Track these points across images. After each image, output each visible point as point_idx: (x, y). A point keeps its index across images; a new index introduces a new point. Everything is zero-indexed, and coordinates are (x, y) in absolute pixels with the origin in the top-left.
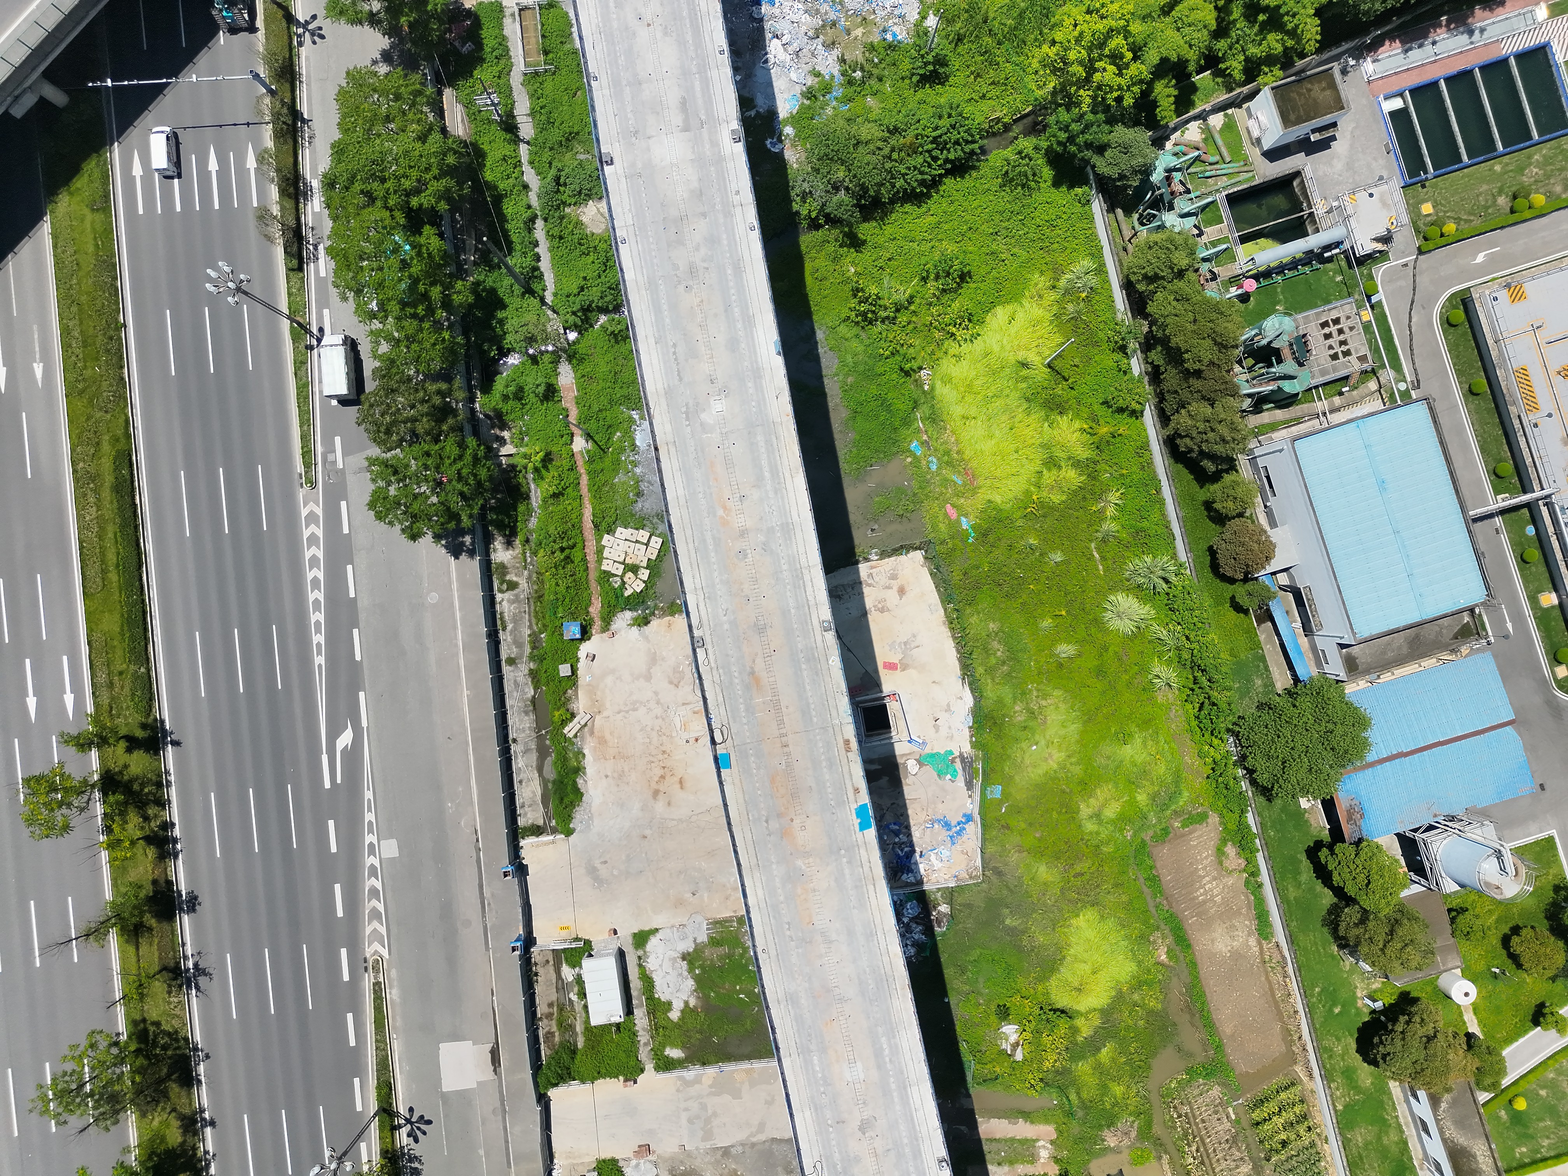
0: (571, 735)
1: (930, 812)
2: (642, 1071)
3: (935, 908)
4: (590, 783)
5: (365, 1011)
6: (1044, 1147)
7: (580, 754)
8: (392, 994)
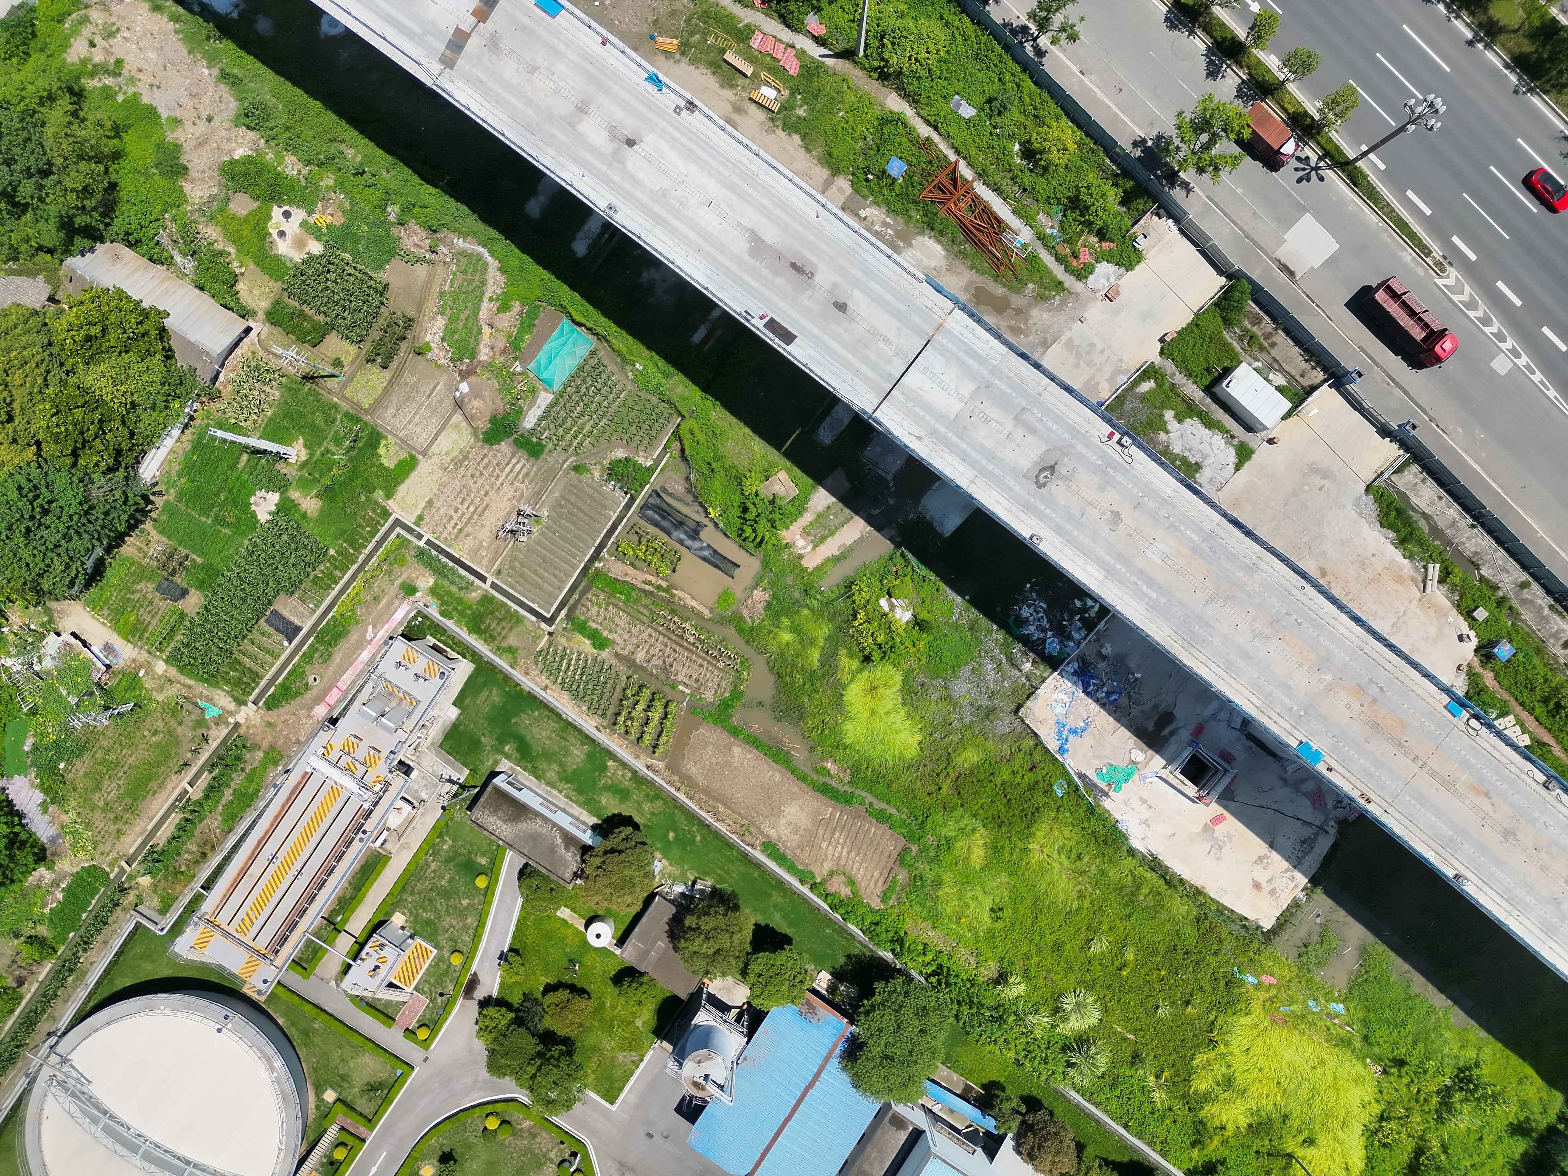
0: (1431, 566)
1: (1097, 732)
2: (1162, 352)
3: (1034, 662)
4: (1383, 540)
5: (1420, 224)
6: (805, 548)
7: (1410, 557)
8: (1408, 255)
